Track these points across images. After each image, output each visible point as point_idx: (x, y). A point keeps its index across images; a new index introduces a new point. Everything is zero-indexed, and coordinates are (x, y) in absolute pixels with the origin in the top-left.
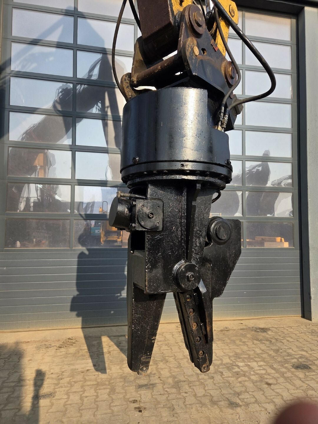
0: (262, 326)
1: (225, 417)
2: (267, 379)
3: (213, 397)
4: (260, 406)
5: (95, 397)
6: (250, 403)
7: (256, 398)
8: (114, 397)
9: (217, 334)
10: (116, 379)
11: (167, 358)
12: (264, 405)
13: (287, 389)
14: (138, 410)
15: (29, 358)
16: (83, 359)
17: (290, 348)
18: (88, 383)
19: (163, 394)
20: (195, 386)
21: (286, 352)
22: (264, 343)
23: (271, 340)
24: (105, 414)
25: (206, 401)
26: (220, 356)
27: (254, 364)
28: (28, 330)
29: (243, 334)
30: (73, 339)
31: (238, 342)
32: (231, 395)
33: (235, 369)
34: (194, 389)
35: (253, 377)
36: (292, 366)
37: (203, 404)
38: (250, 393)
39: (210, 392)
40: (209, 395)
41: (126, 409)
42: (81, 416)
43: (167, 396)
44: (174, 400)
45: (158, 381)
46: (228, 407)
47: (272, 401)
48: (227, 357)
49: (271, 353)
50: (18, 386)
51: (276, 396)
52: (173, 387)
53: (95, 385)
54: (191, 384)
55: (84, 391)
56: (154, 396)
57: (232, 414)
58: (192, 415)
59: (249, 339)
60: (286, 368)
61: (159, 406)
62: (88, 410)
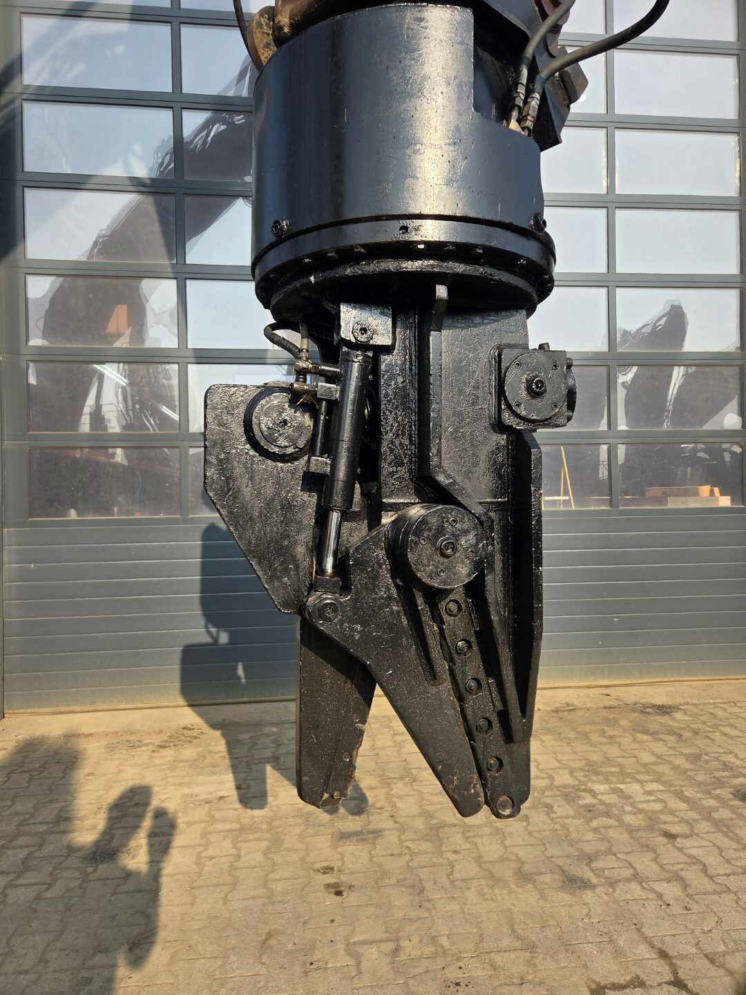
0: (659, 701)
1: (552, 912)
2: (665, 823)
3: (523, 863)
4: (643, 888)
5: (231, 859)
6: (620, 881)
7: (635, 869)
8: (277, 858)
9: (544, 720)
10: (286, 818)
11: (414, 772)
12: (656, 886)
13: (719, 848)
14: (333, 890)
15: (87, 771)
16: (213, 773)
17: (731, 752)
18: (220, 827)
19: (400, 855)
20: (480, 836)
21: (718, 760)
22: (663, 740)
23: (682, 732)
24: (253, 898)
25: (507, 872)
26: (547, 769)
27: (634, 789)
28: (92, 708)
29: (609, 719)
30: (194, 729)
31: (595, 737)
32: (569, 861)
33: (584, 798)
34: (476, 844)
35: (629, 819)
36: (732, 794)
37: (496, 881)
38: (621, 856)
39: (517, 852)
40: (515, 858)
41: (305, 886)
42: (193, 904)
43: (408, 858)
44: (425, 869)
45: (387, 824)
46: (560, 889)
47: (678, 876)
48: (566, 771)
49: (681, 762)
50: (52, 832)
51: (688, 864)
52: (424, 838)
53: (235, 830)
54: (469, 831)
55: (207, 845)
56: (374, 859)
57: (571, 906)
58: (467, 906)
59: (625, 730)
60: (717, 798)
61: (387, 881)
62: (212, 888)
